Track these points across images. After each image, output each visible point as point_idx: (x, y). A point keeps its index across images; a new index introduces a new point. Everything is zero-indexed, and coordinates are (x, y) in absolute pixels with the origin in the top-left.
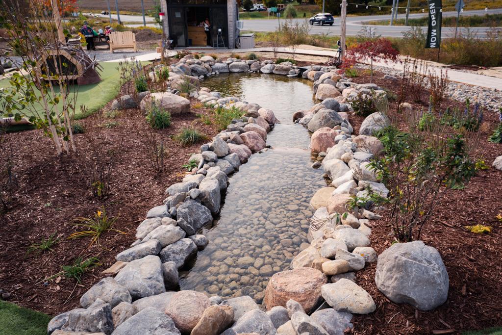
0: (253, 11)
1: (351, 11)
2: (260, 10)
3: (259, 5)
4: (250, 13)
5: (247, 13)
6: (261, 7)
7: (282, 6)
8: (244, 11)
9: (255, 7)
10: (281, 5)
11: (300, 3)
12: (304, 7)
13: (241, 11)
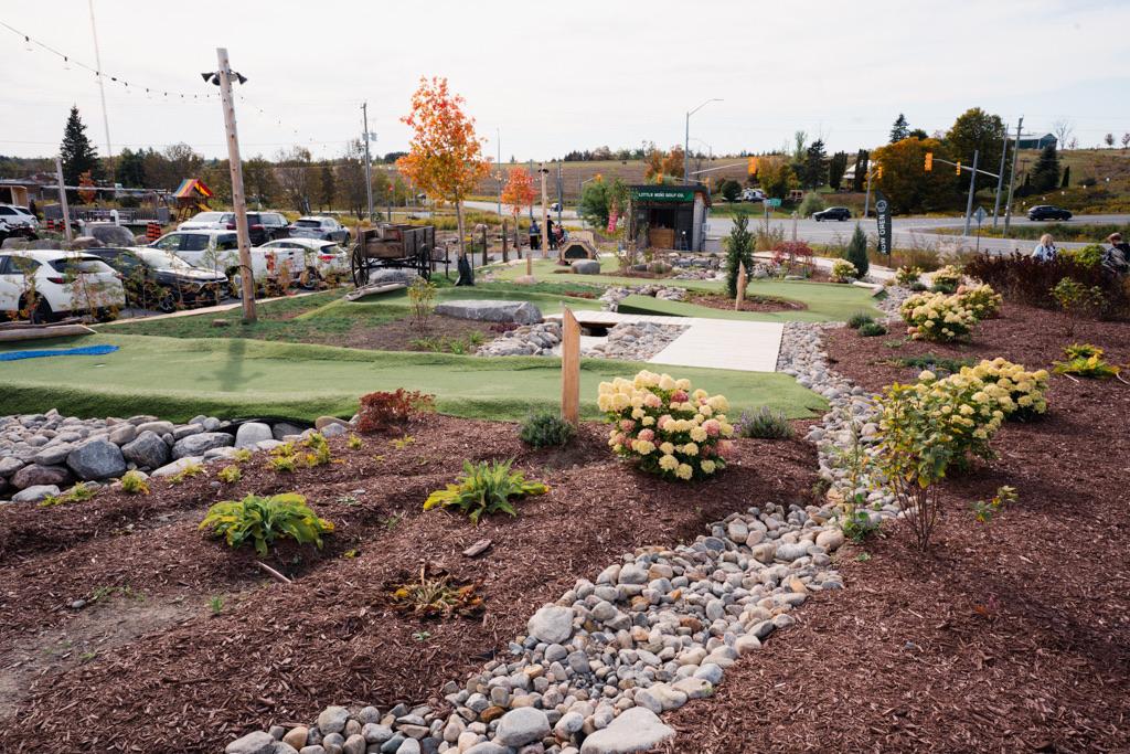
0: (740, 201)
1: (936, 207)
2: (755, 200)
3: (754, 190)
4: (734, 205)
5: (728, 204)
6: (758, 195)
7: (800, 194)
8: (724, 201)
9: (746, 194)
10: (797, 191)
11: (837, 189)
12: (843, 197)
13: (718, 201)
